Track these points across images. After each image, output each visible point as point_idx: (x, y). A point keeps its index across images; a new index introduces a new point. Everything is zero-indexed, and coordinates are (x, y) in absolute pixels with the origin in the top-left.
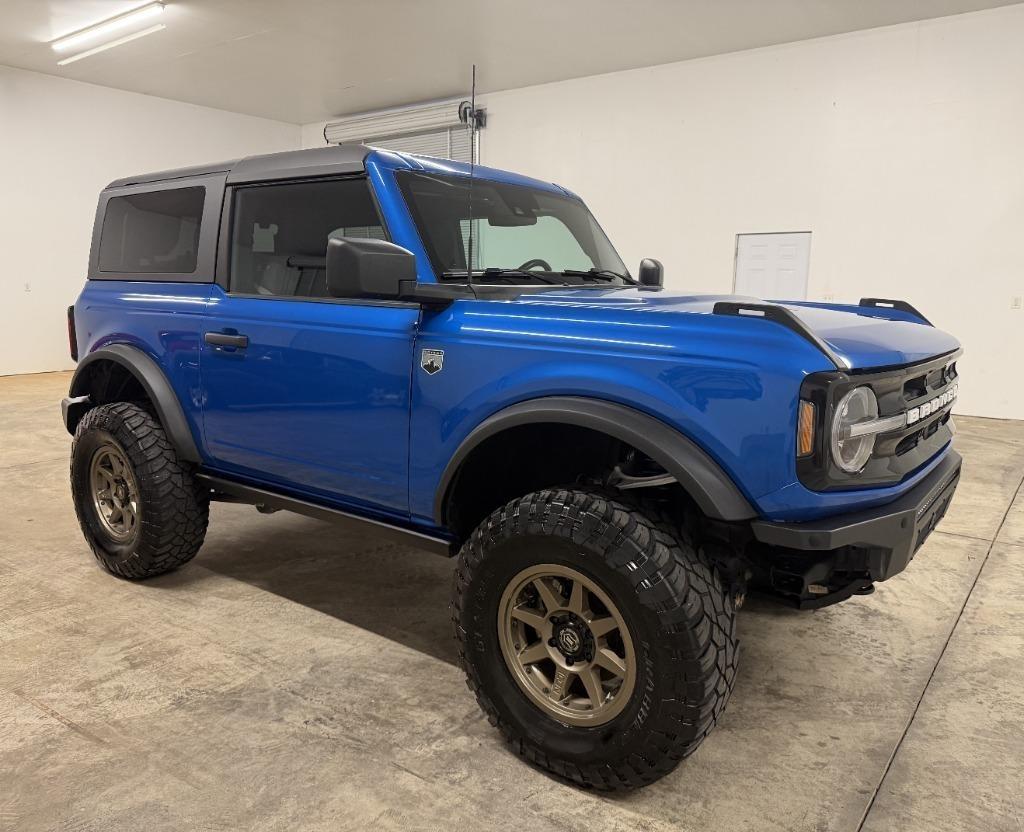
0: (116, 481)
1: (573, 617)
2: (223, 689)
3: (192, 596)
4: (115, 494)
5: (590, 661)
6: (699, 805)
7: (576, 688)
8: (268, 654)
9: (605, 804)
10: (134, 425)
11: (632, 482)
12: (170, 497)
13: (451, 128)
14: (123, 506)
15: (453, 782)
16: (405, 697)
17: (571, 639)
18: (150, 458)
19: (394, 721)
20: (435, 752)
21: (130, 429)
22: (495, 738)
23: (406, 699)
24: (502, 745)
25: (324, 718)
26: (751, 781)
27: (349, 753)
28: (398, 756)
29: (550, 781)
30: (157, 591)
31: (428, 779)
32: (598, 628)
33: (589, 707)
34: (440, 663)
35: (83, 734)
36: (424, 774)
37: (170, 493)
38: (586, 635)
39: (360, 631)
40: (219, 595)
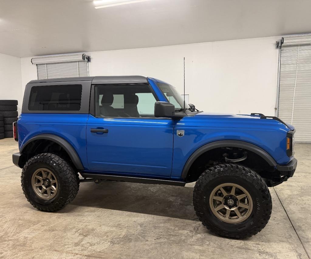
0: (43, 180)
1: (231, 196)
2: (121, 236)
3: (80, 214)
4: (43, 184)
5: (236, 206)
6: (264, 237)
7: (233, 214)
8: (122, 224)
9: (245, 242)
10: (57, 160)
11: (234, 161)
12: (72, 182)
13: (79, 62)
14: (46, 188)
15: (208, 245)
16: (173, 228)
17: (231, 202)
18: (65, 170)
19: (177, 234)
20: (196, 239)
21: (56, 161)
22: (207, 233)
23: (174, 229)
24: (210, 234)
25: (158, 238)
26: (269, 230)
27: (175, 244)
28: (188, 242)
29: (228, 240)
30: (65, 214)
31: (202, 245)
32: (239, 197)
33: (237, 218)
34: (173, 218)
35: (93, 257)
36: (199, 245)
37: (72, 181)
38: (236, 200)
39: (142, 214)
40: (88, 212)
